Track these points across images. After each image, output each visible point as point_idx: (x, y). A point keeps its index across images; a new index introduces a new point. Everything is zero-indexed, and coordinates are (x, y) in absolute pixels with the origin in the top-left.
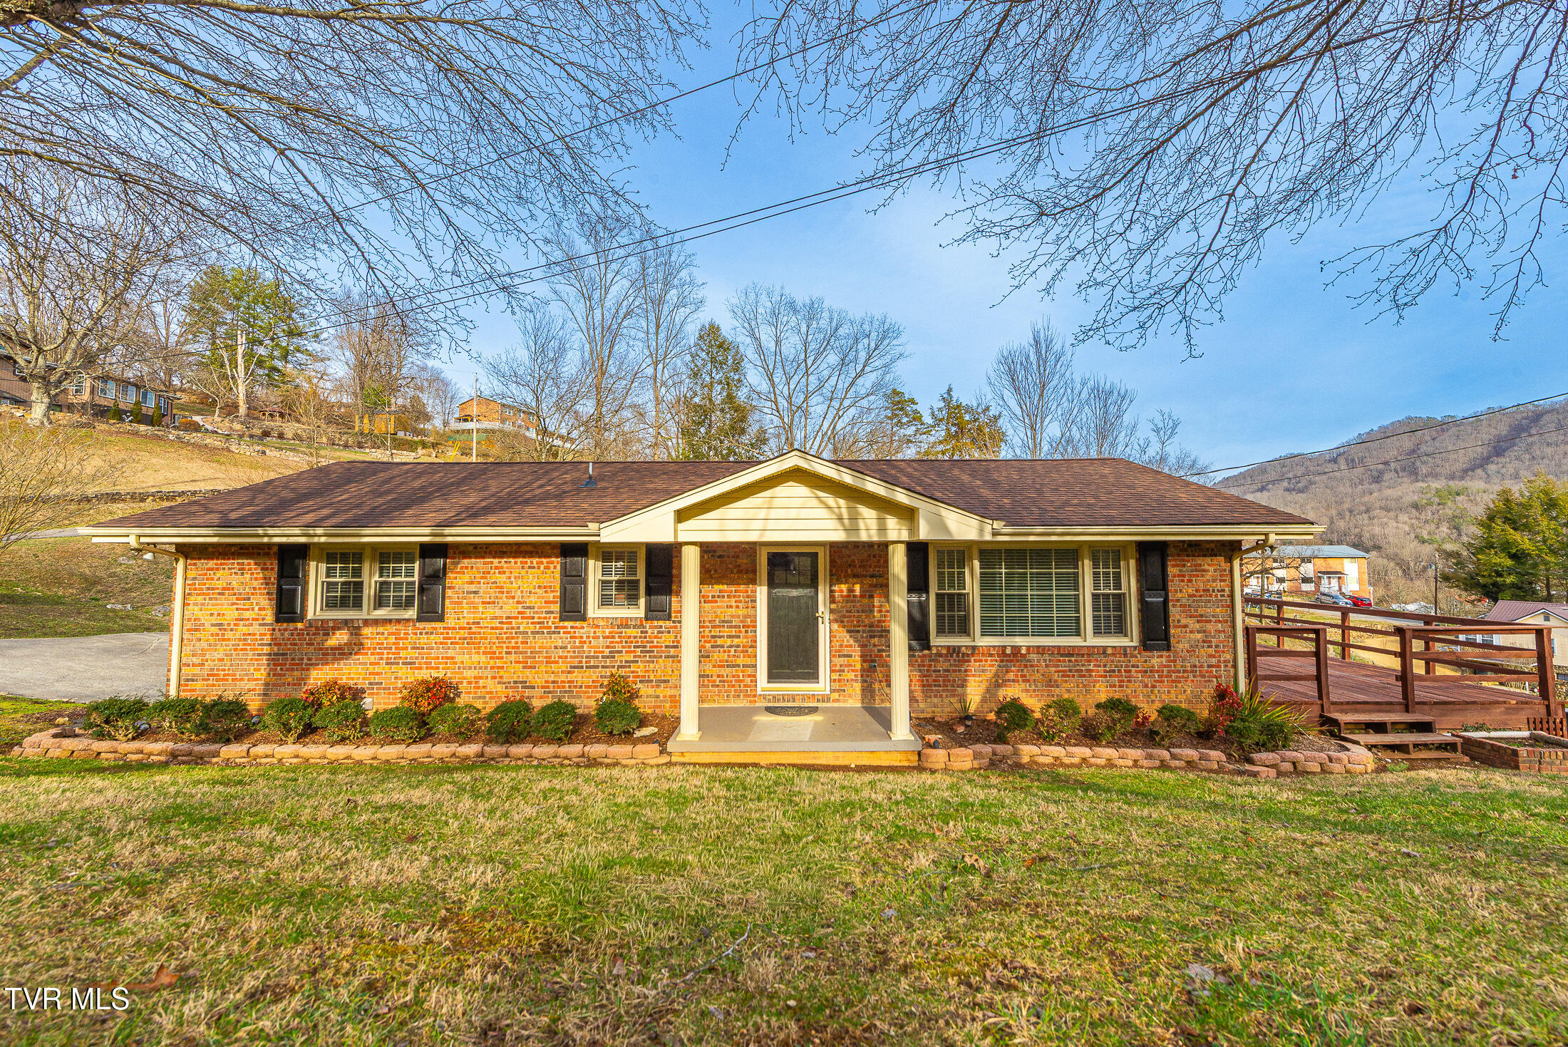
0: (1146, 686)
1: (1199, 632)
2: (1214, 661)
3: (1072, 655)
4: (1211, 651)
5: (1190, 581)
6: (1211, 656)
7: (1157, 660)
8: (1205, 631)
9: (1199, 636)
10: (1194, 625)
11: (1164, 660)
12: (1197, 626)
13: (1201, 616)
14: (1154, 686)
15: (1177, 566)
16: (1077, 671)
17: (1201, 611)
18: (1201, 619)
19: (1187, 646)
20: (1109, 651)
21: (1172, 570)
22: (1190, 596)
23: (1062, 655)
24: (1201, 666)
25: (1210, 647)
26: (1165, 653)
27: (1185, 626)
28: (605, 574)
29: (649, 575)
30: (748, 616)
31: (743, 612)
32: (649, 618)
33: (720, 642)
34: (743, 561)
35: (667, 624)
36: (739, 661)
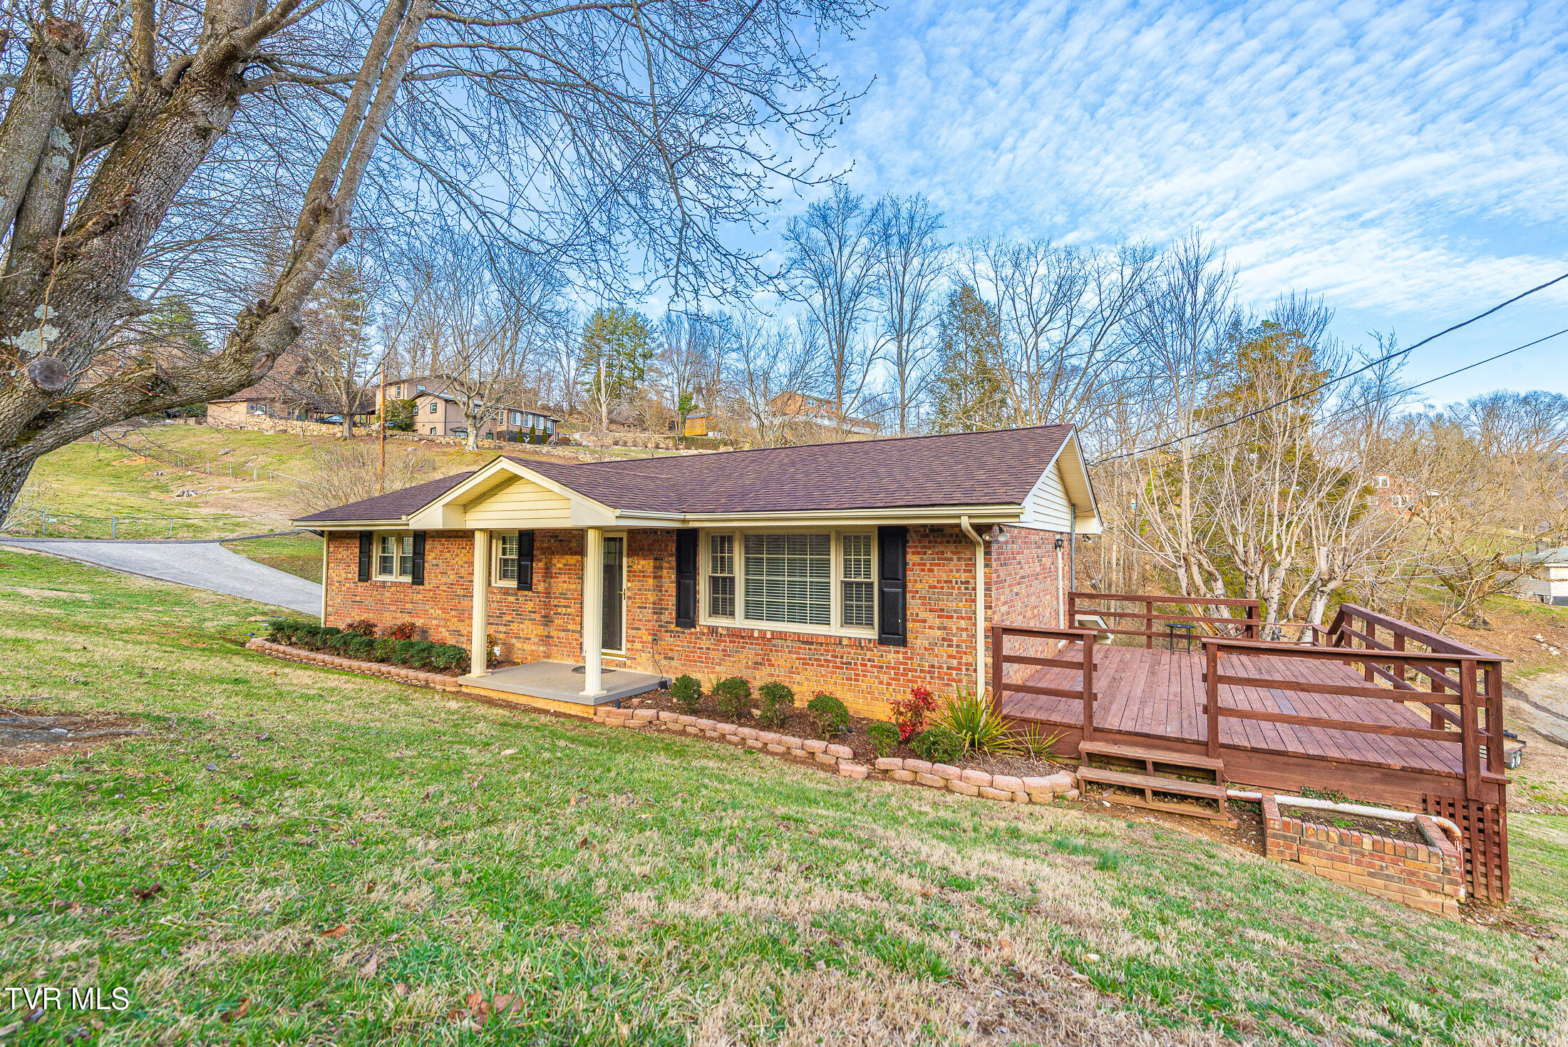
0: (881, 683)
1: (939, 628)
2: (955, 663)
3: (812, 643)
4: (953, 651)
5: (931, 570)
6: (950, 656)
7: (892, 655)
8: (945, 628)
9: (939, 633)
10: (933, 619)
11: (901, 656)
12: (937, 622)
13: (942, 610)
14: (889, 684)
15: (918, 553)
16: (816, 660)
17: (941, 605)
18: (942, 614)
19: (926, 643)
20: (845, 642)
21: (912, 558)
22: (931, 587)
23: (803, 642)
24: (940, 667)
25: (949, 646)
26: (902, 649)
27: (925, 621)
28: (504, 553)
29: (520, 554)
30: (576, 590)
31: (573, 587)
32: (519, 588)
33: (559, 610)
34: (573, 544)
35: (530, 593)
36: (570, 627)
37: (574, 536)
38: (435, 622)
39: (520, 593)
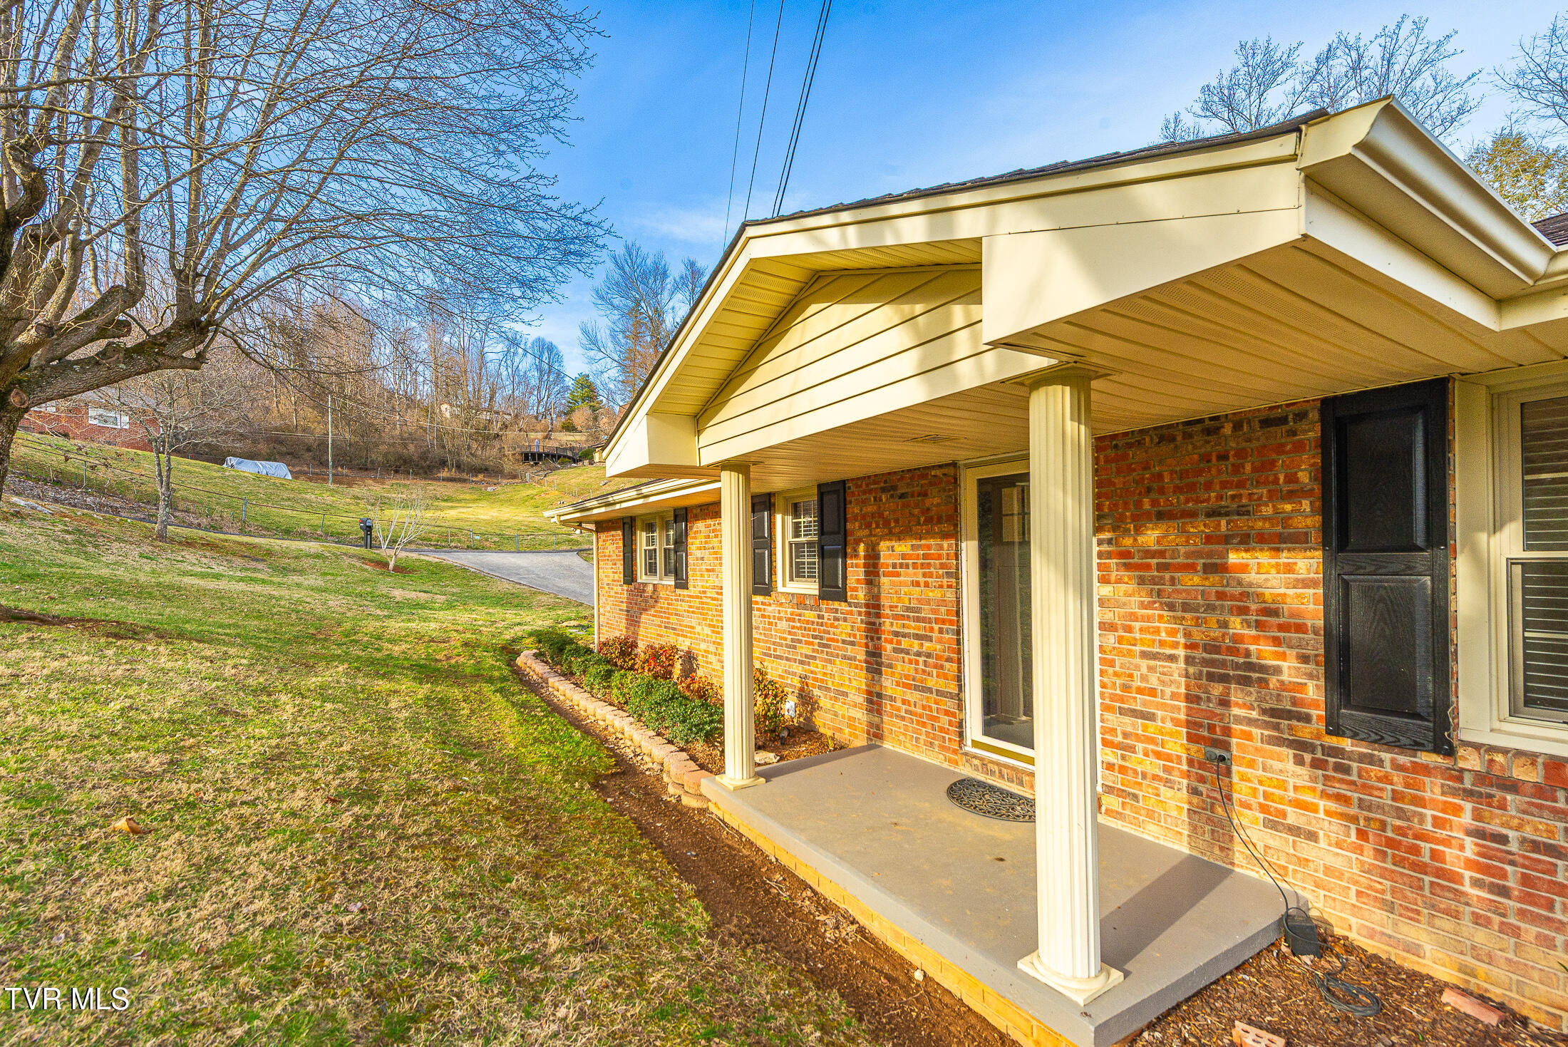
28: (797, 535)
29: (822, 532)
30: (943, 602)
31: (935, 594)
32: (823, 596)
33: (905, 643)
34: (934, 500)
35: (843, 606)
36: (931, 683)
37: (935, 482)
38: (703, 646)
39: (824, 605)
